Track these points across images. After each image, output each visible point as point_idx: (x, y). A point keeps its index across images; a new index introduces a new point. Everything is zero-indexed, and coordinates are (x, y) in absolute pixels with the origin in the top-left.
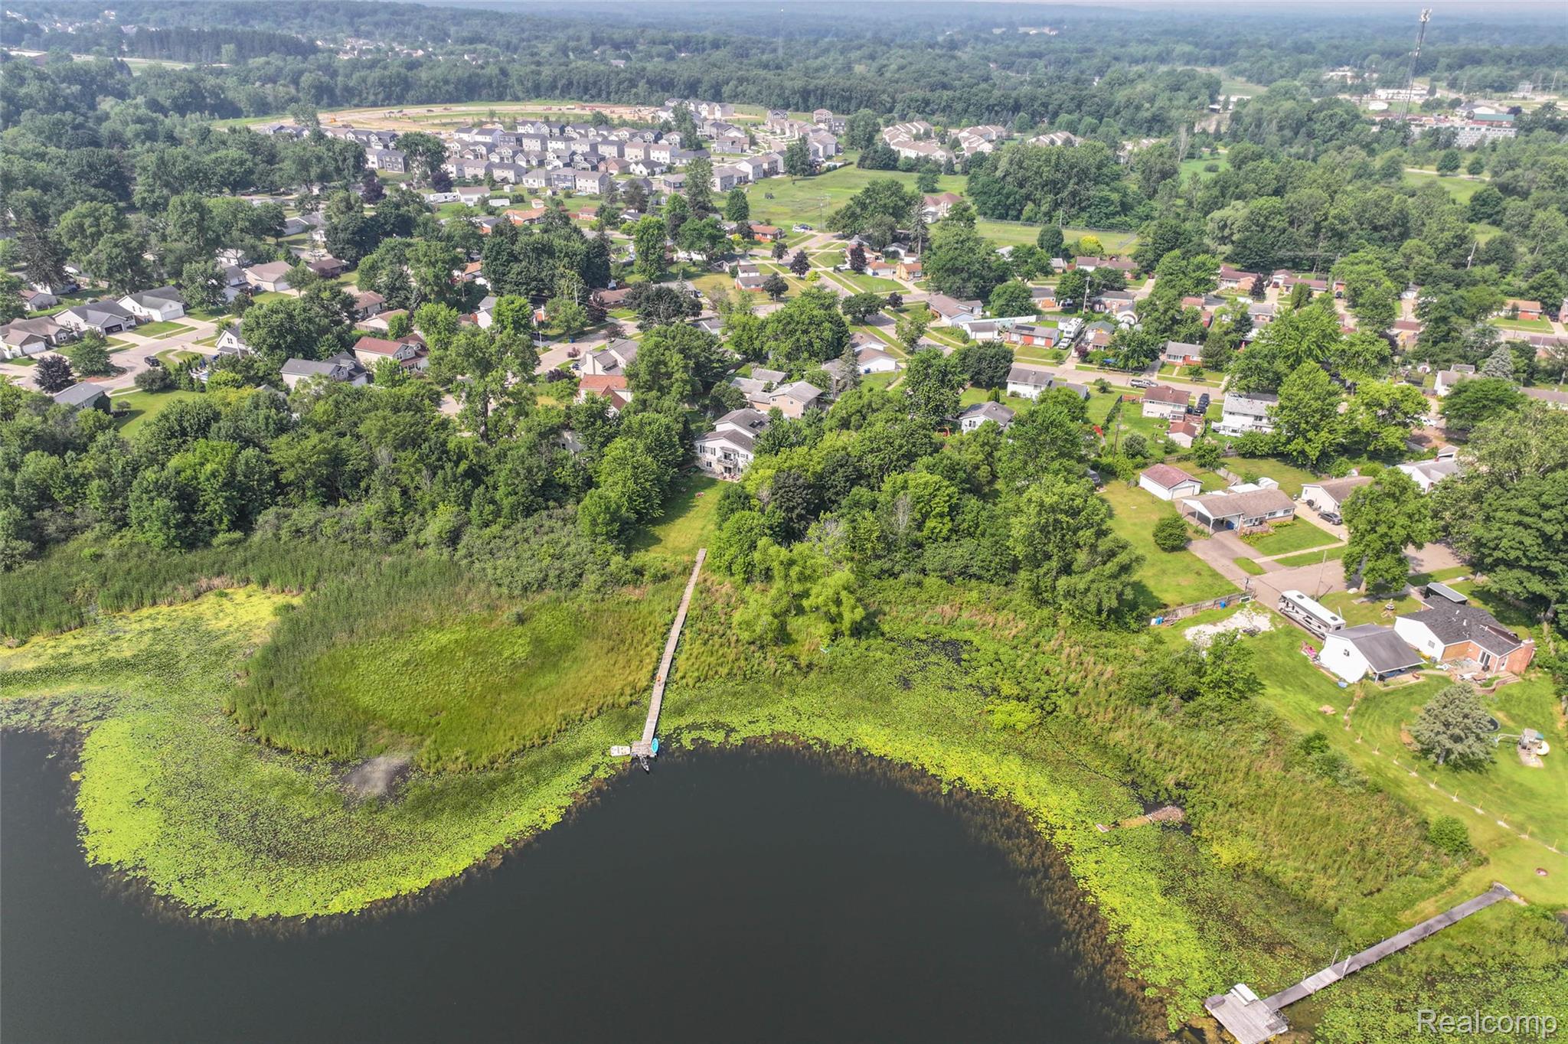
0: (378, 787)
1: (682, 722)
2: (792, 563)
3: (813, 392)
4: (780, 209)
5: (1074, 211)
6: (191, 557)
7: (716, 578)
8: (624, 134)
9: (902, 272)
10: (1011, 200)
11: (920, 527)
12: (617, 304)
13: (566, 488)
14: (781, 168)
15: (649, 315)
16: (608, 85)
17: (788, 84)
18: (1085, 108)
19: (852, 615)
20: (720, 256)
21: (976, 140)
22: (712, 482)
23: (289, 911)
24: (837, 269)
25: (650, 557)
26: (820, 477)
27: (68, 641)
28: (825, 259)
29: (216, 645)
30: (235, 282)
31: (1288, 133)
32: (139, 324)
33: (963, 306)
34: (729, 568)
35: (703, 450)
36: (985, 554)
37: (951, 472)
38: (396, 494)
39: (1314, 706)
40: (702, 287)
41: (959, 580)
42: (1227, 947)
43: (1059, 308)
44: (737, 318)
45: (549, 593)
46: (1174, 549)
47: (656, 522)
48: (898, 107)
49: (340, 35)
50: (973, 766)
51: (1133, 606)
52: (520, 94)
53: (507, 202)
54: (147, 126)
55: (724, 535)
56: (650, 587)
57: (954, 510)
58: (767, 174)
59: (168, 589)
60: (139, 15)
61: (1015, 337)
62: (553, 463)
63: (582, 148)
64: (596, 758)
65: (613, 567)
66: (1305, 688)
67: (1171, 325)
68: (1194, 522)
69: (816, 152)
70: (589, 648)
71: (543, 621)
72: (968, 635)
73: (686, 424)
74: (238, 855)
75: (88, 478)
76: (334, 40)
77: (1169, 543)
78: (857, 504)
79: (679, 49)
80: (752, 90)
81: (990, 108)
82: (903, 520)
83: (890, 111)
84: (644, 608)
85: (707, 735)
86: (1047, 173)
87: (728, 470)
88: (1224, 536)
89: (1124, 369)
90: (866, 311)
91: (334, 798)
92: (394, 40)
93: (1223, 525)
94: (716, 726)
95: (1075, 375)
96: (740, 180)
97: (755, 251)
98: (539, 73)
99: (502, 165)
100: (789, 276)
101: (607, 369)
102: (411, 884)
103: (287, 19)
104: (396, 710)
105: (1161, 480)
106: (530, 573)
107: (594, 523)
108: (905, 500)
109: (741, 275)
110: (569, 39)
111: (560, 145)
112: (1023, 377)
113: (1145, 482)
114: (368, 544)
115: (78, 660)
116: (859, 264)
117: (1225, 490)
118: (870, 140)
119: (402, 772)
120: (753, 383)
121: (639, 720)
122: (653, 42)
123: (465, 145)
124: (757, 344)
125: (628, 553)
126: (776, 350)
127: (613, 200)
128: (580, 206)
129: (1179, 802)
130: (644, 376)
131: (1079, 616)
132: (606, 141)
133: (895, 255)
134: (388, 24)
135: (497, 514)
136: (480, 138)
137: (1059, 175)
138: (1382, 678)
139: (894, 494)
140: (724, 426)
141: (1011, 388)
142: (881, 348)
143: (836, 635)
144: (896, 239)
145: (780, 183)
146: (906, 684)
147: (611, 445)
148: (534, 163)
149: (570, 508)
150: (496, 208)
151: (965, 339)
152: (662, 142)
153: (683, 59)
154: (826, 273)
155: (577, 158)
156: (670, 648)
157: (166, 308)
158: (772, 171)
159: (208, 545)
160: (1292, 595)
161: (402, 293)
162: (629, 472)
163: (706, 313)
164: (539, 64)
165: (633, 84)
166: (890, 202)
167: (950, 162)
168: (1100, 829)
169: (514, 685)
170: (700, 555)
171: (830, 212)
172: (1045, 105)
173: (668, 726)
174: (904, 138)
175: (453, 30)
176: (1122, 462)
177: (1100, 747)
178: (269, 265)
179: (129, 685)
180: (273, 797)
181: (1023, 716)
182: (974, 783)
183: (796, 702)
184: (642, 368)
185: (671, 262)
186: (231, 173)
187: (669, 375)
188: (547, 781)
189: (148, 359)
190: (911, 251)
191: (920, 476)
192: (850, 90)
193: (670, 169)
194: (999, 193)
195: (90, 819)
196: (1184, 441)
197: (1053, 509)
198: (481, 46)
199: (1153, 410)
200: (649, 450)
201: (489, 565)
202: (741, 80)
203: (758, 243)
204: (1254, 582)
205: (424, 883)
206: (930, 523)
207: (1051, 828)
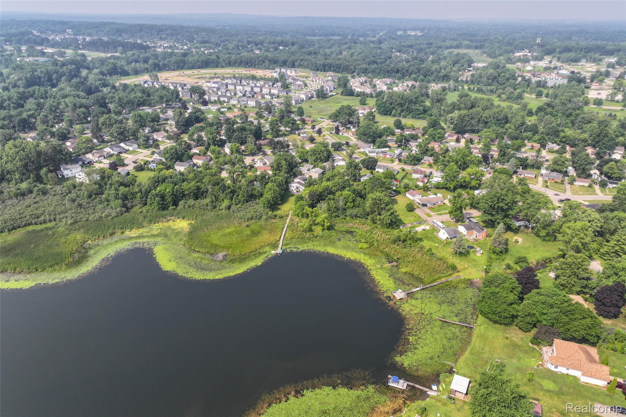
0: (221, 258)
1: (287, 247)
2: (313, 212)
3: (321, 171)
4: (314, 112)
5: (408, 113)
6: (165, 212)
7: (295, 217)
8: (262, 83)
9: (351, 134)
10: (388, 109)
11: (345, 205)
12: (264, 145)
13: (256, 196)
14: (315, 96)
15: (274, 148)
16: (255, 62)
17: (318, 62)
18: (421, 72)
19: (327, 224)
20: (295, 128)
21: (381, 85)
22: (293, 195)
23: (208, 278)
24: (331, 133)
25: (278, 213)
26: (321, 193)
27: (141, 231)
28: (327, 129)
29: (176, 231)
30: (151, 138)
31: (490, 81)
32: (126, 151)
33: (367, 145)
34: (298, 215)
35: (291, 186)
36: (361, 211)
37: (354, 191)
38: (214, 197)
39: (434, 244)
40: (290, 139)
41: (354, 217)
42: (399, 285)
43: (396, 146)
44: (300, 150)
45: (254, 221)
46: (410, 211)
47: (279, 204)
48: (357, 70)
49: (155, 40)
50: (352, 255)
51: (396, 223)
52: (224, 65)
53: (226, 109)
54: (102, 82)
55: (297, 207)
56: (278, 219)
57: (354, 201)
58: (310, 98)
59: (161, 219)
60: (80, 31)
61: (381, 155)
62: (253, 190)
63: (248, 89)
64: (268, 253)
65: (269, 214)
66: (433, 241)
67: (425, 151)
68: (417, 204)
69: (327, 90)
70: (264, 232)
71: (253, 227)
72: (356, 230)
73: (286, 179)
74: (194, 270)
75: (137, 193)
76: (154, 43)
77: (409, 209)
78: (330, 199)
79: (279, 45)
80: (306, 63)
81: (388, 72)
82: (341, 203)
83: (354, 72)
84: (277, 224)
85: (293, 249)
86: (399, 101)
87: (297, 192)
88: (425, 208)
89: (410, 164)
90: (338, 147)
91: (212, 260)
92: (175, 41)
93: (424, 205)
94: (295, 248)
95: (396, 166)
96: (301, 101)
97: (306, 126)
98: (230, 58)
99: (223, 96)
100: (316, 135)
101: (264, 164)
102: (231, 274)
103: (135, 33)
104: (222, 244)
105: (411, 194)
106: (249, 216)
107: (264, 204)
108: (342, 198)
109: (301, 135)
110: (239, 41)
111: (241, 88)
112: (380, 167)
113: (407, 195)
114: (207, 209)
115: (145, 234)
116: (337, 131)
117: (427, 196)
118: (345, 85)
119: (226, 255)
120: (304, 168)
121: (277, 246)
122: (270, 43)
123: (209, 88)
124: (306, 157)
125: (273, 211)
126: (311, 159)
127: (260, 108)
128: (250, 111)
129: (397, 262)
130: (275, 167)
131: (382, 225)
132: (256, 86)
133: (349, 128)
134: (172, 35)
135: (240, 202)
136: (213, 85)
137: (403, 102)
138: (451, 238)
139: (339, 197)
140: (296, 180)
141: (377, 170)
142: (341, 158)
143: (323, 230)
144: (350, 123)
145: (314, 101)
146: (339, 240)
147: (267, 185)
148: (233, 94)
149: (257, 201)
150: (223, 112)
151: (366, 155)
152: (275, 86)
153: (281, 50)
154: (327, 134)
155: (247, 93)
156: (284, 233)
157: (134, 147)
158: (312, 97)
159: (168, 209)
160: (435, 221)
161: (201, 142)
162: (272, 191)
163: (291, 147)
164: (229, 53)
165: (263, 62)
166: (348, 112)
167: (371, 93)
168: (378, 266)
169: (248, 240)
170: (291, 212)
171: (330, 113)
172: (407, 71)
173: (284, 248)
174: (358, 84)
175: (195, 37)
176: (402, 190)
177: (382, 252)
178: (159, 133)
179: (159, 239)
180: (199, 260)
181: (365, 246)
182: (352, 258)
183: (313, 243)
184: (275, 165)
185: (280, 131)
186: (139, 101)
187: (282, 167)
188: (258, 257)
189: (133, 162)
190: (354, 127)
191: (346, 192)
192: (340, 65)
193: (278, 97)
194: (384, 107)
195: (161, 263)
196: (421, 184)
197: (375, 199)
198: (207, 45)
199: (415, 176)
200: (277, 186)
201: (238, 214)
202: (302, 60)
203: (307, 124)
204: (428, 219)
205: (234, 274)
206: (348, 204)
207: (368, 266)
